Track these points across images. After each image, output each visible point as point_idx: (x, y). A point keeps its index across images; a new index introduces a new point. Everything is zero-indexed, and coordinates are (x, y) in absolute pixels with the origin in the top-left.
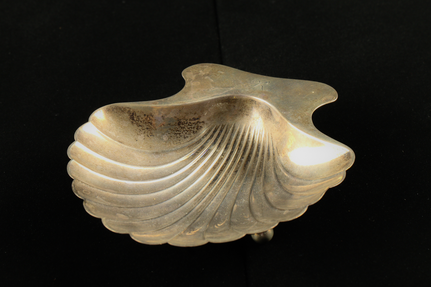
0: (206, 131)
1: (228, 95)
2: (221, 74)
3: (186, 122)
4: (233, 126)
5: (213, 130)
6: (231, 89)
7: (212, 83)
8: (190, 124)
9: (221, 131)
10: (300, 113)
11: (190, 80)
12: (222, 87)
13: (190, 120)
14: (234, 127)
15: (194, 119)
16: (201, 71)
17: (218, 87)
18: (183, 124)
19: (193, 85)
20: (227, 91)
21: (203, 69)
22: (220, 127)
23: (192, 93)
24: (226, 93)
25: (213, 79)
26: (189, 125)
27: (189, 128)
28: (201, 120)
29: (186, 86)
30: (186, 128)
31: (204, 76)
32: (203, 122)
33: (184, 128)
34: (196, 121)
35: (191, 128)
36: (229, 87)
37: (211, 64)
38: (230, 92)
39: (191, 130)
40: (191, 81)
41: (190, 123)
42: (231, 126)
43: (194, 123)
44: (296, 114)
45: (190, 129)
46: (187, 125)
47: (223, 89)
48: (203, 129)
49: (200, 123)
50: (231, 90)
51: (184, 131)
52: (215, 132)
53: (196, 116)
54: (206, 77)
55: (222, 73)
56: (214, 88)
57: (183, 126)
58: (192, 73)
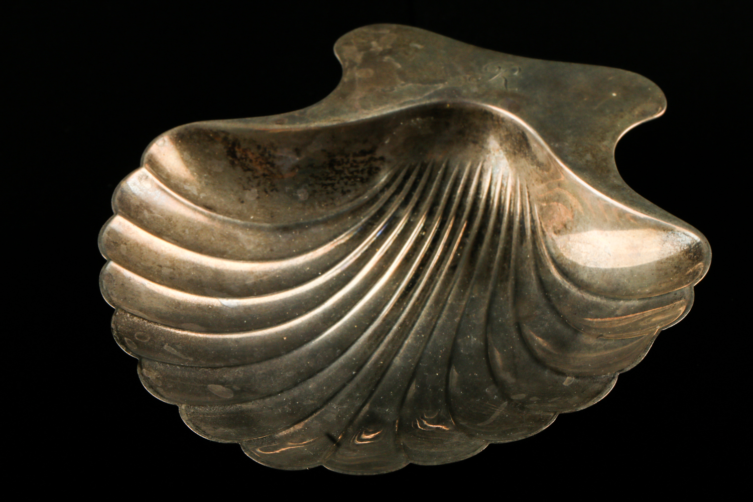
0: (388, 178)
1: (435, 100)
2: (417, 50)
3: (345, 160)
4: (444, 165)
5: (402, 174)
6: (441, 86)
7: (401, 74)
8: (355, 164)
9: (420, 176)
10: (589, 147)
11: (353, 64)
12: (421, 82)
13: (355, 155)
14: (447, 168)
15: (363, 153)
16: (374, 43)
17: (413, 82)
18: (339, 164)
19: (359, 76)
20: (432, 91)
21: (377, 37)
22: (418, 168)
23: (358, 97)
24: (430, 97)
25: (401, 63)
26: (352, 166)
27: (352, 173)
28: (379, 154)
29: (345, 79)
30: (346, 172)
31: (383, 54)
32: (382, 159)
33: (341, 172)
34: (368, 157)
35: (357, 171)
36: (435, 82)
37: (394, 26)
38: (438, 94)
39: (356, 177)
40: (355, 68)
41: (355, 161)
42: (441, 165)
43: (362, 162)
44: (580, 149)
45: (355, 174)
46: (349, 165)
47: (424, 86)
48: (382, 173)
49: (375, 160)
50: (440, 90)
51: (342, 179)
52: (406, 178)
53: (367, 147)
54: (386, 58)
55: (419, 46)
56: (402, 85)
57: (340, 168)
58: (354, 48)
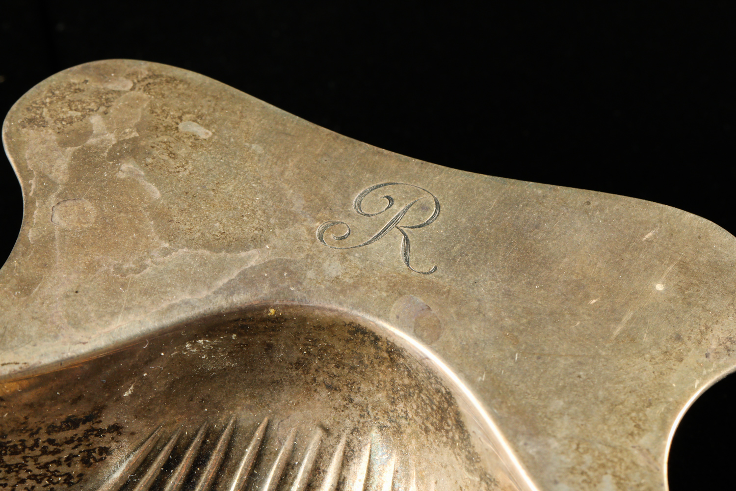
0: (129, 469)
1: (241, 299)
2: (196, 143)
3: (30, 442)
4: (258, 435)
5: (161, 458)
6: (254, 258)
7: (161, 216)
8: (51, 448)
9: (200, 461)
10: (607, 451)
11: (47, 185)
12: (207, 245)
13: (52, 429)
14: (265, 440)
15: (72, 423)
16: (96, 121)
17: (189, 244)
18: (15, 453)
19: (64, 225)
20: (235, 273)
21: (105, 100)
22: (197, 440)
23: (61, 291)
24: (230, 289)
25: (158, 183)
26: (44, 452)
27: (46, 466)
28: (107, 420)
29: (29, 232)
30: (31, 465)
31: (117, 154)
32: (116, 429)
33: (20, 467)
34: (82, 428)
35: (58, 462)
36: (242, 244)
37: (143, 67)
38: (248, 280)
39: (55, 474)
40: (53, 199)
41: (51, 442)
42: (252, 434)
43: (69, 441)
44: (587, 458)
45: (52, 467)
46: (37, 451)
47: (214, 257)
48: (114, 460)
49: (100, 433)
50: (252, 268)
51: (23, 481)
52: (170, 466)
53: (83, 409)
54: (127, 167)
55: (203, 133)
56: (166, 252)
57: (18, 459)
58: (50, 135)
